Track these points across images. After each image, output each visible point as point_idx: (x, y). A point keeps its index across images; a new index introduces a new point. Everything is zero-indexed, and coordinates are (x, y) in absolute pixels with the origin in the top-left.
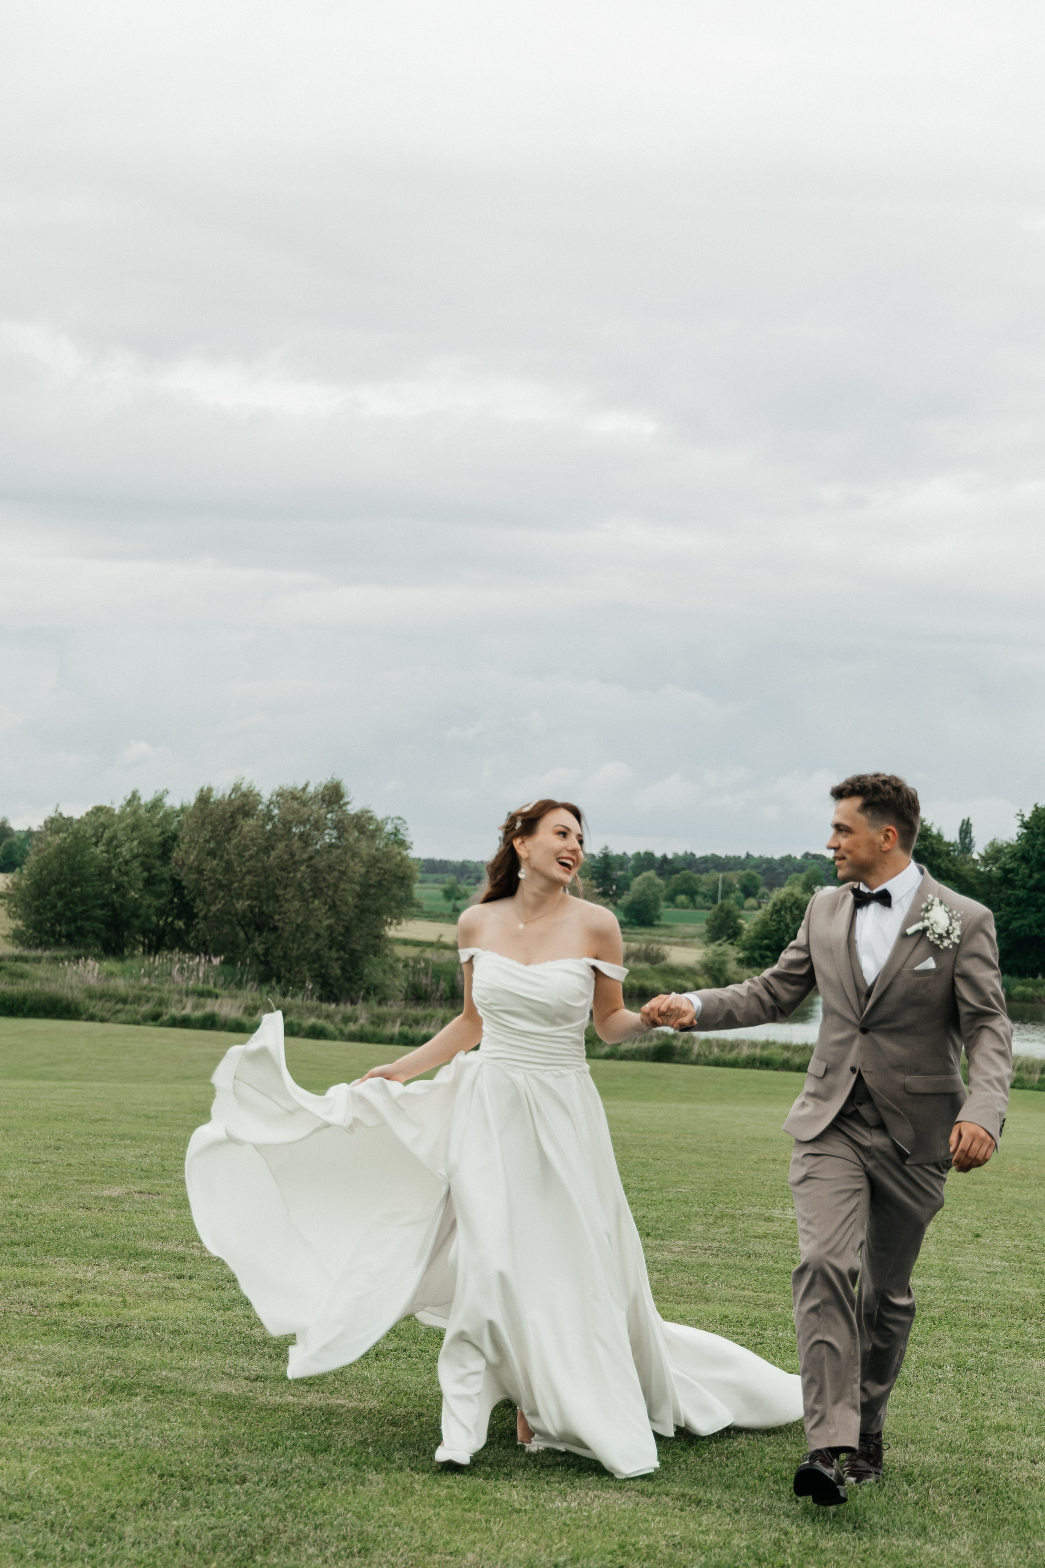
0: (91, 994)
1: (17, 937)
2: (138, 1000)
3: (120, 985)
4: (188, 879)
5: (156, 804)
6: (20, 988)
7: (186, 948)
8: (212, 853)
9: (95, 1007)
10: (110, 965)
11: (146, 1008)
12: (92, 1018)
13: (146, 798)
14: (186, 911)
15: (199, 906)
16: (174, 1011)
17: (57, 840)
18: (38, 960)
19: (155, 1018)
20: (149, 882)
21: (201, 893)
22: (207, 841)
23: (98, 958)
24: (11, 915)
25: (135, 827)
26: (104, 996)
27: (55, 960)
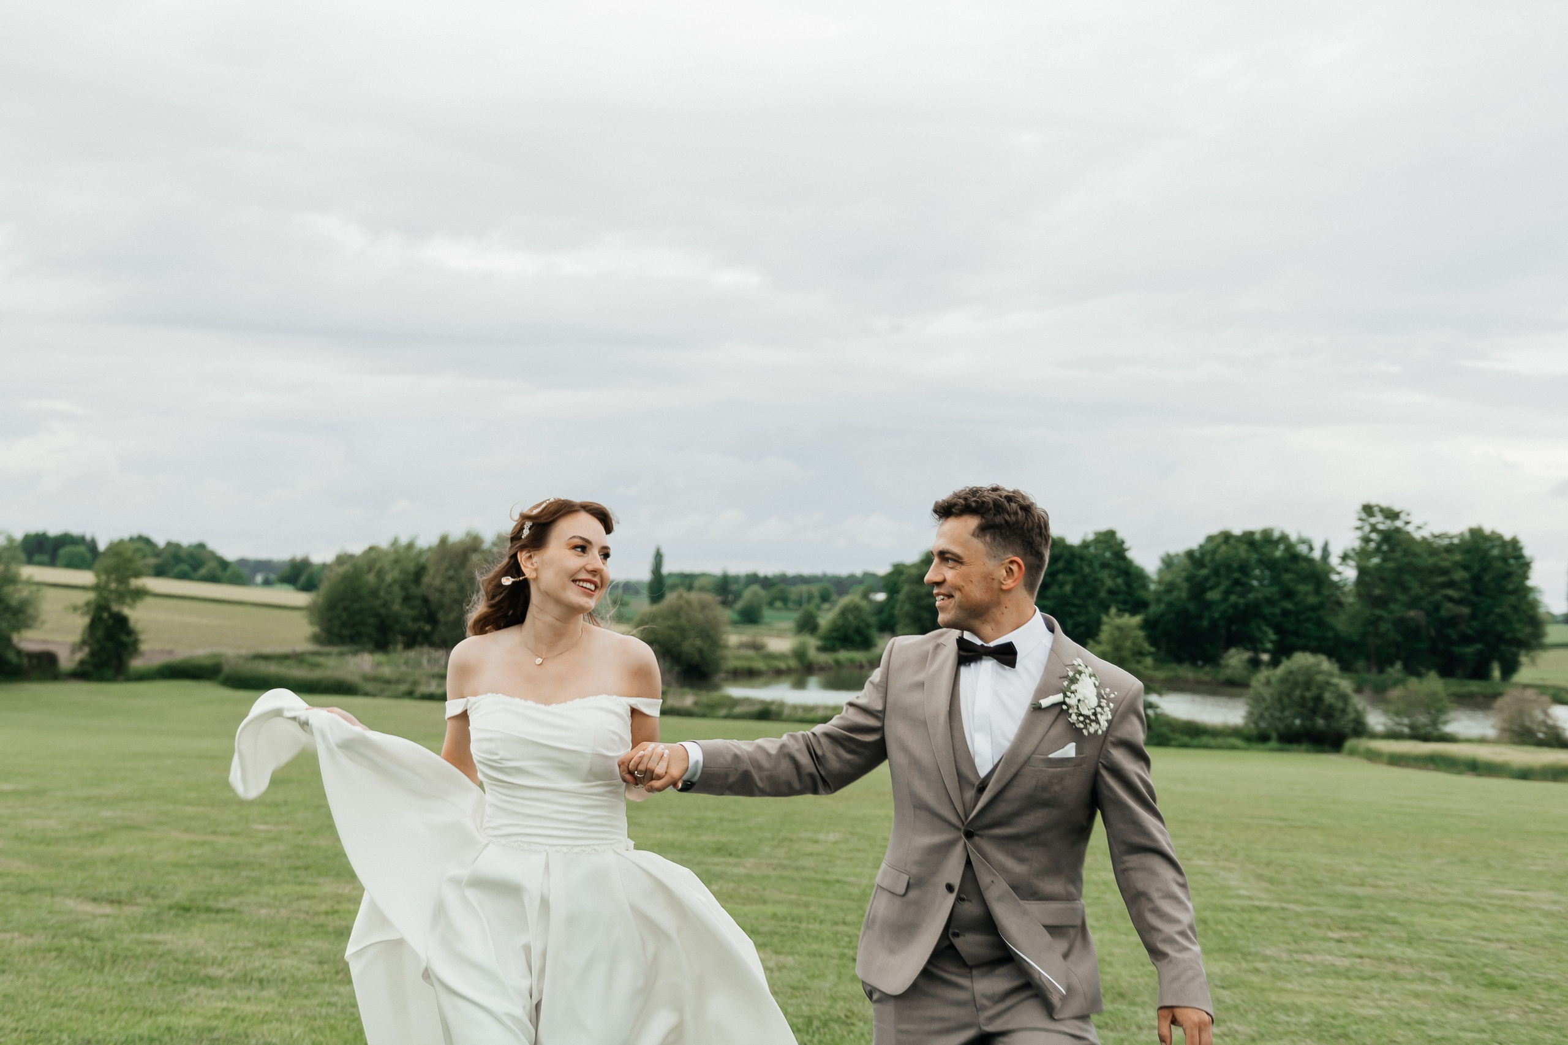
0: (367, 678)
1: (316, 639)
2: (398, 681)
3: (387, 671)
4: (434, 597)
5: (410, 546)
6: (316, 674)
7: (433, 645)
8: (451, 579)
9: (369, 687)
10: (380, 657)
11: (403, 687)
12: (366, 694)
13: (404, 541)
14: (432, 619)
15: (441, 616)
16: (423, 689)
17: (341, 570)
18: (328, 654)
19: (410, 694)
20: (407, 599)
21: (441, 606)
22: (447, 570)
23: (371, 652)
24: (312, 623)
25: (396, 561)
26: (375, 679)
27: (342, 654)
